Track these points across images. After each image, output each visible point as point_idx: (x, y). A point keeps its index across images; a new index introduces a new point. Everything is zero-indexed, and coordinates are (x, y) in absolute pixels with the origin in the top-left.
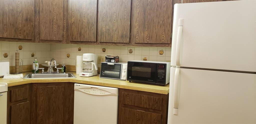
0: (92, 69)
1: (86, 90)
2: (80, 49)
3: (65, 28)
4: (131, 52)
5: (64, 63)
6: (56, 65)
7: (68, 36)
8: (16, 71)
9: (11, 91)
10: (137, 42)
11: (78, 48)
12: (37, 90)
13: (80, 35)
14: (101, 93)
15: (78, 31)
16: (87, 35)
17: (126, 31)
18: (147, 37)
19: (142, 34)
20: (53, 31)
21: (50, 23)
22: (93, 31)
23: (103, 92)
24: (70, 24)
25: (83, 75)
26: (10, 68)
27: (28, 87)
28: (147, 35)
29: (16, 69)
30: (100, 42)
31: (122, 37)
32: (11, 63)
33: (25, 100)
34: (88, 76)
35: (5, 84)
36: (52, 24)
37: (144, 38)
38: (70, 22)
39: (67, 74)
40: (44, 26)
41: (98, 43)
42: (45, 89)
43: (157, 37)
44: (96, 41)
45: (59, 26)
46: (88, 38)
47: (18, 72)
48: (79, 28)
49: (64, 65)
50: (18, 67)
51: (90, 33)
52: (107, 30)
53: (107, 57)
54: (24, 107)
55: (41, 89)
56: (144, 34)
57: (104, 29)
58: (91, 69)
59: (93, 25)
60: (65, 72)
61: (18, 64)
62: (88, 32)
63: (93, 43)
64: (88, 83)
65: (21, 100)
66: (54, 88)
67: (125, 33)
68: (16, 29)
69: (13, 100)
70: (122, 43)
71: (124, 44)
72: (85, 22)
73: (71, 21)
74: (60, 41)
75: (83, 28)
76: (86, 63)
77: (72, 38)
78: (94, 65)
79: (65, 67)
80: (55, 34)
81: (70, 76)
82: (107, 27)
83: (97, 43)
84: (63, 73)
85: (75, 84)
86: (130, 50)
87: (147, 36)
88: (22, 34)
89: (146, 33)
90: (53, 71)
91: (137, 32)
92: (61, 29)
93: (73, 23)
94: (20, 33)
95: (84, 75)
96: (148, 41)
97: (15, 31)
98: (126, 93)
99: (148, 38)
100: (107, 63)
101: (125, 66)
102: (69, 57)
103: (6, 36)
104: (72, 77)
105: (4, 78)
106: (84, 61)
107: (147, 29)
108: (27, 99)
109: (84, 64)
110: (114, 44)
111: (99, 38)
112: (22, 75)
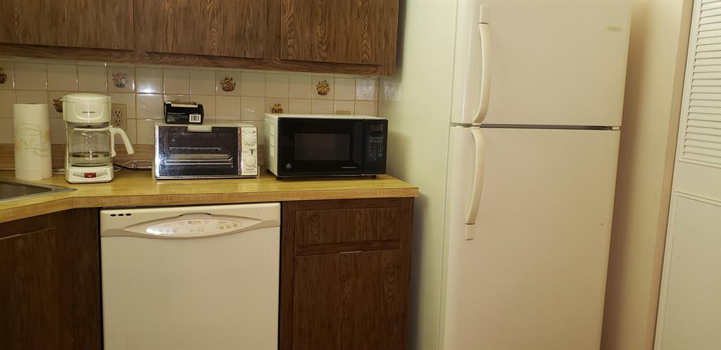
4: (228, 87)
10: (290, 58)
13: (54, 22)
17: (252, 20)
18: (321, 42)
19: (307, 34)
25: (87, 175)
28: (323, 38)
31: (239, 37)
37: (312, 46)
43: (350, 46)
44: (132, 49)
51: (101, 17)
53: (173, 105)
56: (311, 32)
57: (166, 6)
67: (248, 25)
70: (239, 58)
71: (244, 62)
86: (226, 79)
87: (320, 40)
89: (319, 30)
91: (290, 25)
96: (324, 54)
98: (309, 213)
99: (324, 48)
100: (186, 128)
101: (250, 134)
107: (320, 20)
109: (78, 135)
110: (206, 61)
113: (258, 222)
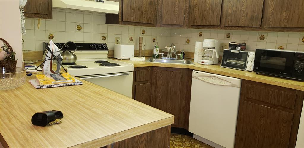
0: (213, 57)
1: (205, 78)
2: (201, 34)
3: (187, 11)
4: (262, 38)
5: (183, 49)
6: (175, 51)
7: (189, 20)
8: (139, 55)
9: (136, 71)
10: (270, 26)
11: (199, 33)
12: (157, 73)
13: (202, 19)
14: (221, 83)
15: (200, 14)
16: (210, 17)
17: (257, 13)
19: (279, 16)
20: (174, 15)
21: (172, 5)
22: (217, 13)
23: (223, 82)
24: (192, 6)
25: (202, 62)
26: (135, 51)
27: (149, 69)
28: (286, 17)
29: (139, 52)
30: (224, 26)
31: (251, 19)
32: (135, 47)
33: (146, 81)
34: (207, 64)
35: (132, 65)
36: (173, 7)
37: (280, 21)
38: (192, 4)
39: (186, 61)
40: (166, 10)
41: (222, 27)
42: (164, 73)
43: (300, 19)
44: (219, 25)
45: (181, 9)
46: (211, 22)
47: (141, 56)
48: (201, 11)
49: (184, 52)
50: (141, 51)
51: (213, 16)
52: (233, 11)
53: (231, 43)
54: (146, 87)
55: (161, 73)
56: (281, 15)
57: (230, 11)
58: (211, 57)
59: (218, 7)
60: (184, 59)
61: (141, 48)
62: (211, 14)
63: (216, 27)
64: (207, 71)
65: (143, 81)
66: (172, 73)
67: (255, 14)
68: (141, 12)
69: (137, 80)
70: (251, 27)
71: (253, 28)
72: (208, 4)
73: (194, 3)
74: (181, 26)
75: (206, 10)
76: (207, 50)
77: (193, 22)
78: (215, 52)
79: (184, 54)
80: (176, 17)
81: (188, 62)
82: (234, 8)
83: (220, 27)
84: (182, 60)
85: (193, 71)
87: (285, 18)
88: (146, 18)
89: (284, 14)
90: (171, 57)
91: (272, 13)
92: (182, 12)
93: (195, 5)
94: (144, 17)
95: (204, 63)
96: (286, 24)
97: (140, 15)
98: (250, 86)
99: (286, 21)
100: (230, 51)
101: (252, 55)
102: (188, 43)
103: (133, 20)
104: (191, 63)
105: (130, 60)
106: (204, 48)
107: (286, 9)
108: (148, 81)
109: (204, 51)
110: (240, 28)
111: (223, 21)
112: (144, 59)
113: (231, 84)
